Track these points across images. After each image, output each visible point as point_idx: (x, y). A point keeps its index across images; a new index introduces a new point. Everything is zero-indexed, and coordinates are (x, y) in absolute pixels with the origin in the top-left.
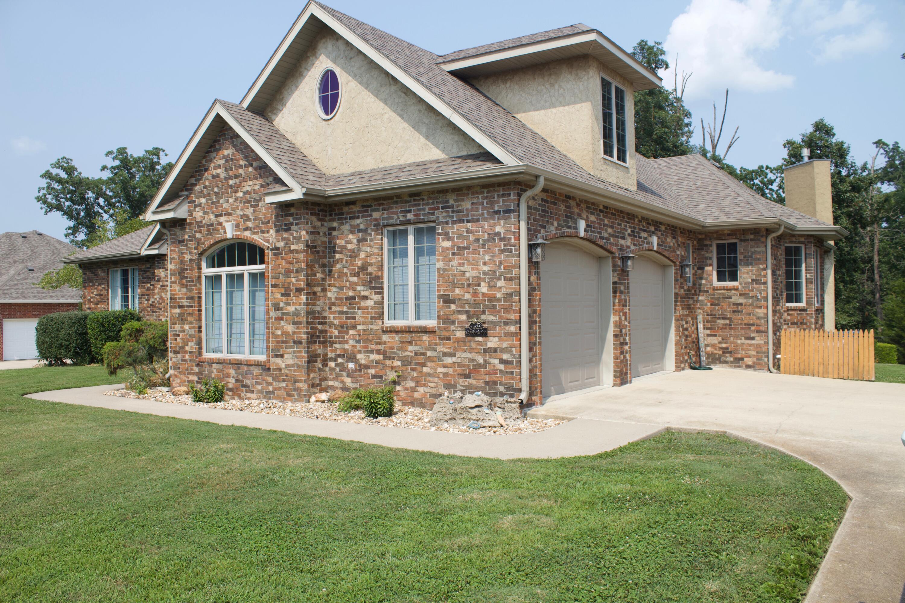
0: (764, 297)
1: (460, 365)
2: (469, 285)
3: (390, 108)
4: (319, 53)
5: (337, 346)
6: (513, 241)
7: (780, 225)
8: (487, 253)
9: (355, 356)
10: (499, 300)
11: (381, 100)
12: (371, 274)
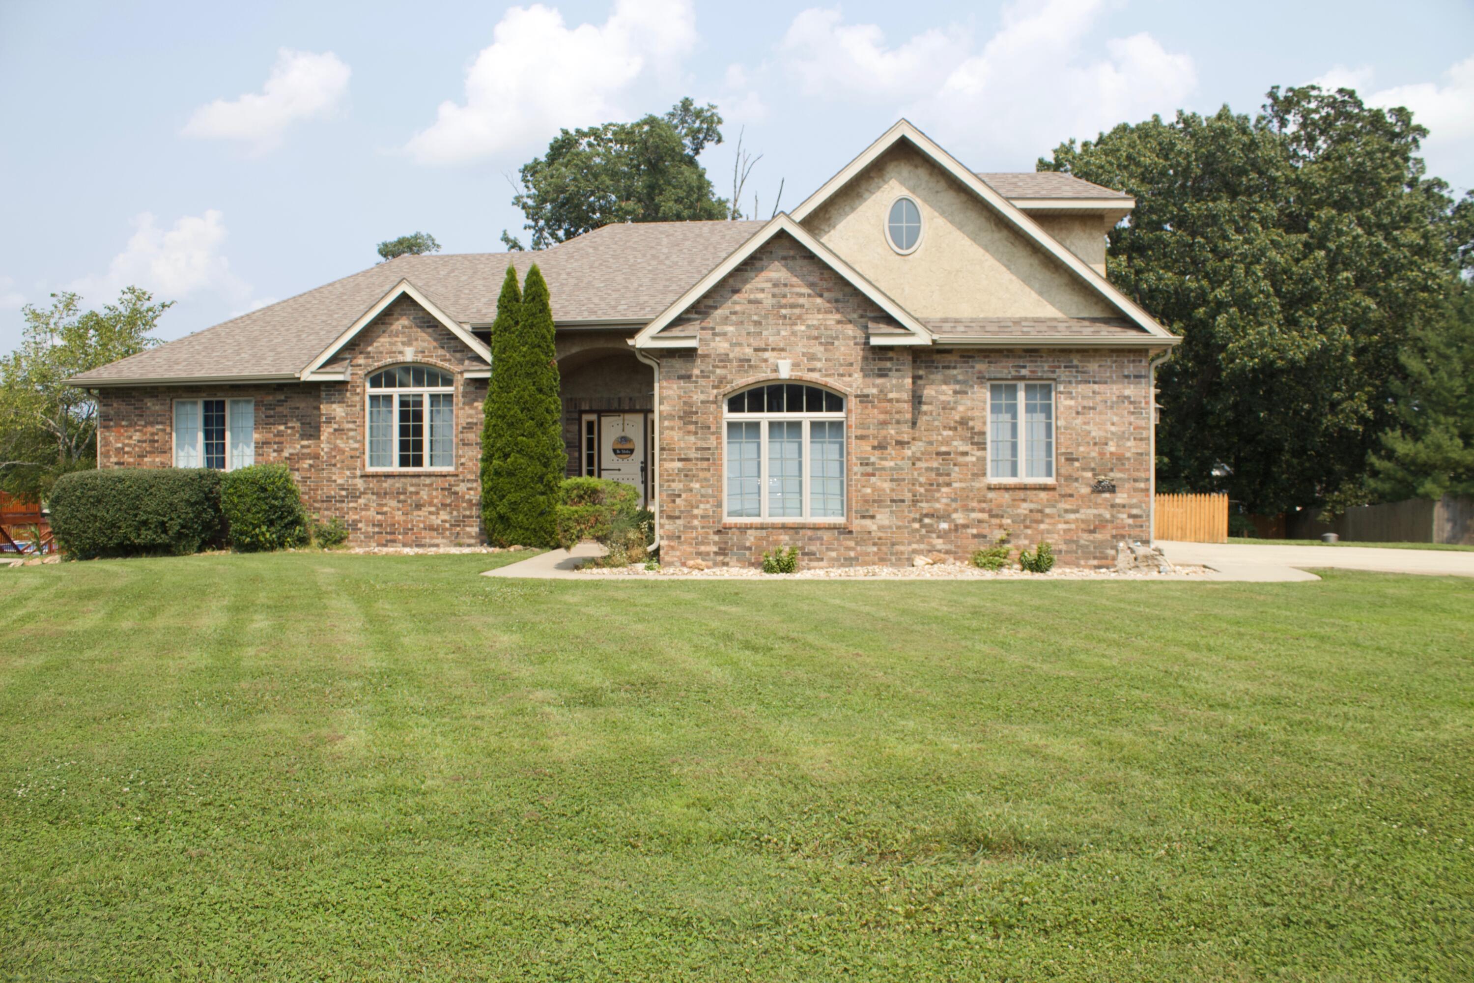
1: (1083, 521)
2: (1095, 444)
3: (993, 255)
4: (888, 176)
5: (924, 505)
6: (1143, 405)
8: (1116, 415)
9: (949, 516)
10: (1128, 459)
11: (980, 245)
12: (973, 428)
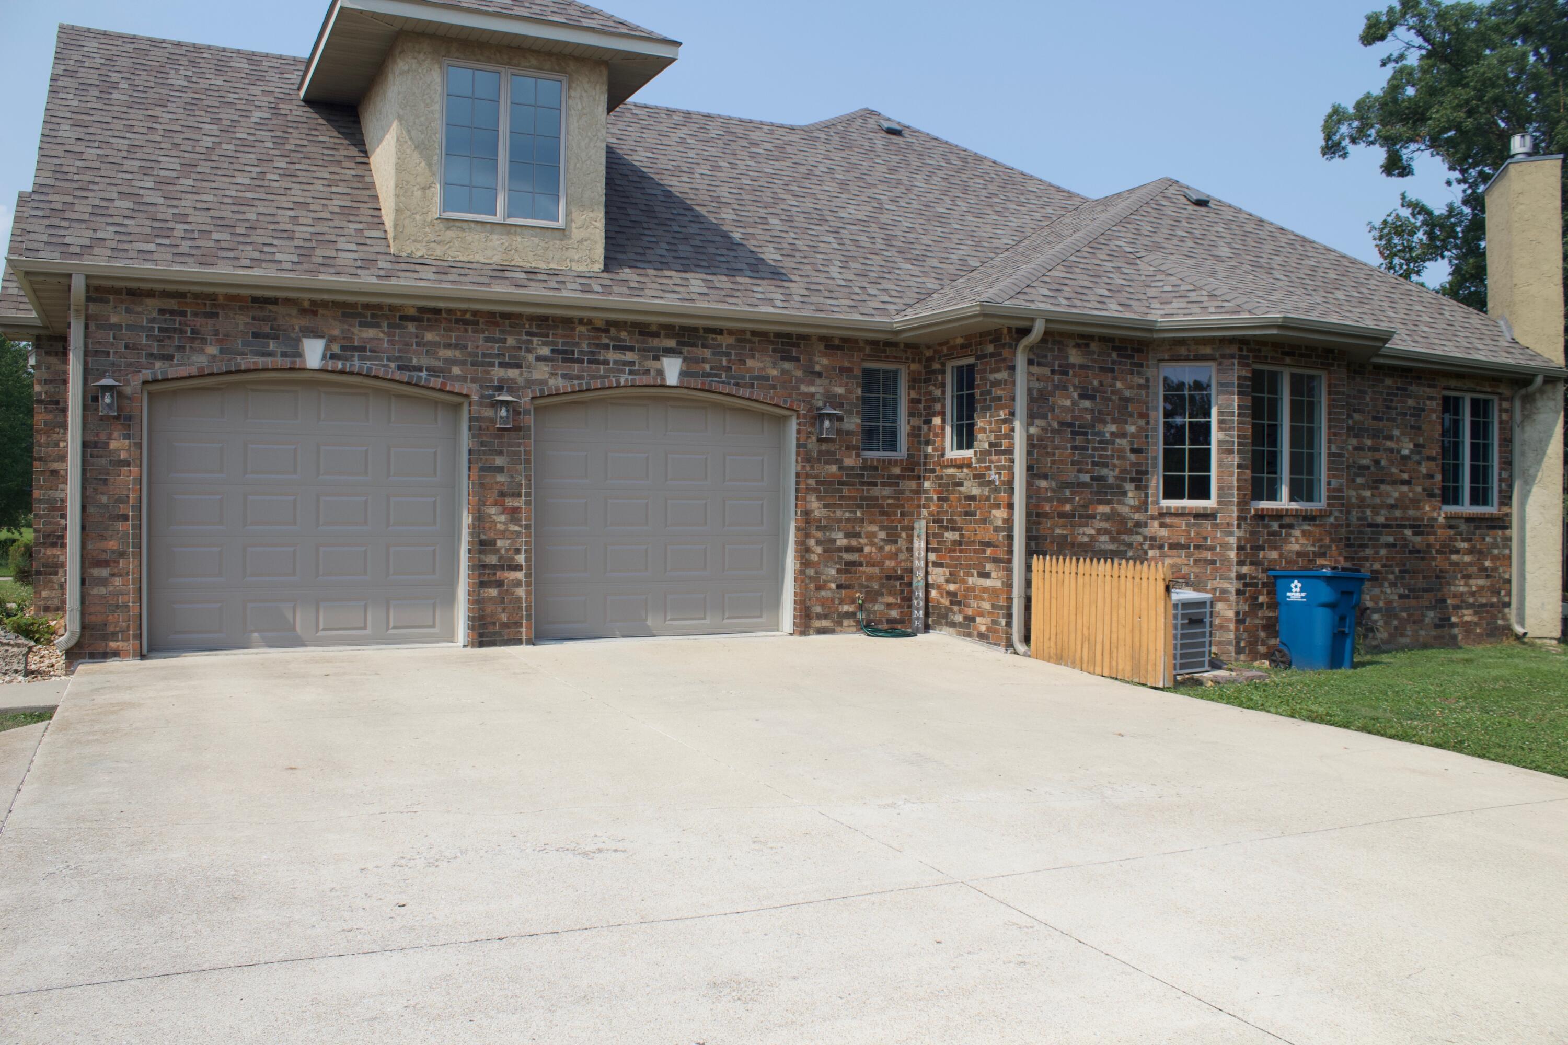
0: (1003, 483)
7: (1033, 320)
